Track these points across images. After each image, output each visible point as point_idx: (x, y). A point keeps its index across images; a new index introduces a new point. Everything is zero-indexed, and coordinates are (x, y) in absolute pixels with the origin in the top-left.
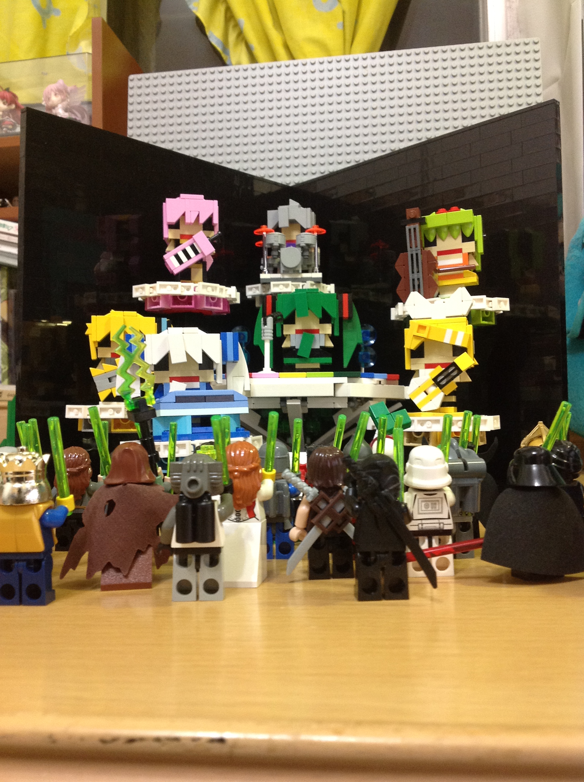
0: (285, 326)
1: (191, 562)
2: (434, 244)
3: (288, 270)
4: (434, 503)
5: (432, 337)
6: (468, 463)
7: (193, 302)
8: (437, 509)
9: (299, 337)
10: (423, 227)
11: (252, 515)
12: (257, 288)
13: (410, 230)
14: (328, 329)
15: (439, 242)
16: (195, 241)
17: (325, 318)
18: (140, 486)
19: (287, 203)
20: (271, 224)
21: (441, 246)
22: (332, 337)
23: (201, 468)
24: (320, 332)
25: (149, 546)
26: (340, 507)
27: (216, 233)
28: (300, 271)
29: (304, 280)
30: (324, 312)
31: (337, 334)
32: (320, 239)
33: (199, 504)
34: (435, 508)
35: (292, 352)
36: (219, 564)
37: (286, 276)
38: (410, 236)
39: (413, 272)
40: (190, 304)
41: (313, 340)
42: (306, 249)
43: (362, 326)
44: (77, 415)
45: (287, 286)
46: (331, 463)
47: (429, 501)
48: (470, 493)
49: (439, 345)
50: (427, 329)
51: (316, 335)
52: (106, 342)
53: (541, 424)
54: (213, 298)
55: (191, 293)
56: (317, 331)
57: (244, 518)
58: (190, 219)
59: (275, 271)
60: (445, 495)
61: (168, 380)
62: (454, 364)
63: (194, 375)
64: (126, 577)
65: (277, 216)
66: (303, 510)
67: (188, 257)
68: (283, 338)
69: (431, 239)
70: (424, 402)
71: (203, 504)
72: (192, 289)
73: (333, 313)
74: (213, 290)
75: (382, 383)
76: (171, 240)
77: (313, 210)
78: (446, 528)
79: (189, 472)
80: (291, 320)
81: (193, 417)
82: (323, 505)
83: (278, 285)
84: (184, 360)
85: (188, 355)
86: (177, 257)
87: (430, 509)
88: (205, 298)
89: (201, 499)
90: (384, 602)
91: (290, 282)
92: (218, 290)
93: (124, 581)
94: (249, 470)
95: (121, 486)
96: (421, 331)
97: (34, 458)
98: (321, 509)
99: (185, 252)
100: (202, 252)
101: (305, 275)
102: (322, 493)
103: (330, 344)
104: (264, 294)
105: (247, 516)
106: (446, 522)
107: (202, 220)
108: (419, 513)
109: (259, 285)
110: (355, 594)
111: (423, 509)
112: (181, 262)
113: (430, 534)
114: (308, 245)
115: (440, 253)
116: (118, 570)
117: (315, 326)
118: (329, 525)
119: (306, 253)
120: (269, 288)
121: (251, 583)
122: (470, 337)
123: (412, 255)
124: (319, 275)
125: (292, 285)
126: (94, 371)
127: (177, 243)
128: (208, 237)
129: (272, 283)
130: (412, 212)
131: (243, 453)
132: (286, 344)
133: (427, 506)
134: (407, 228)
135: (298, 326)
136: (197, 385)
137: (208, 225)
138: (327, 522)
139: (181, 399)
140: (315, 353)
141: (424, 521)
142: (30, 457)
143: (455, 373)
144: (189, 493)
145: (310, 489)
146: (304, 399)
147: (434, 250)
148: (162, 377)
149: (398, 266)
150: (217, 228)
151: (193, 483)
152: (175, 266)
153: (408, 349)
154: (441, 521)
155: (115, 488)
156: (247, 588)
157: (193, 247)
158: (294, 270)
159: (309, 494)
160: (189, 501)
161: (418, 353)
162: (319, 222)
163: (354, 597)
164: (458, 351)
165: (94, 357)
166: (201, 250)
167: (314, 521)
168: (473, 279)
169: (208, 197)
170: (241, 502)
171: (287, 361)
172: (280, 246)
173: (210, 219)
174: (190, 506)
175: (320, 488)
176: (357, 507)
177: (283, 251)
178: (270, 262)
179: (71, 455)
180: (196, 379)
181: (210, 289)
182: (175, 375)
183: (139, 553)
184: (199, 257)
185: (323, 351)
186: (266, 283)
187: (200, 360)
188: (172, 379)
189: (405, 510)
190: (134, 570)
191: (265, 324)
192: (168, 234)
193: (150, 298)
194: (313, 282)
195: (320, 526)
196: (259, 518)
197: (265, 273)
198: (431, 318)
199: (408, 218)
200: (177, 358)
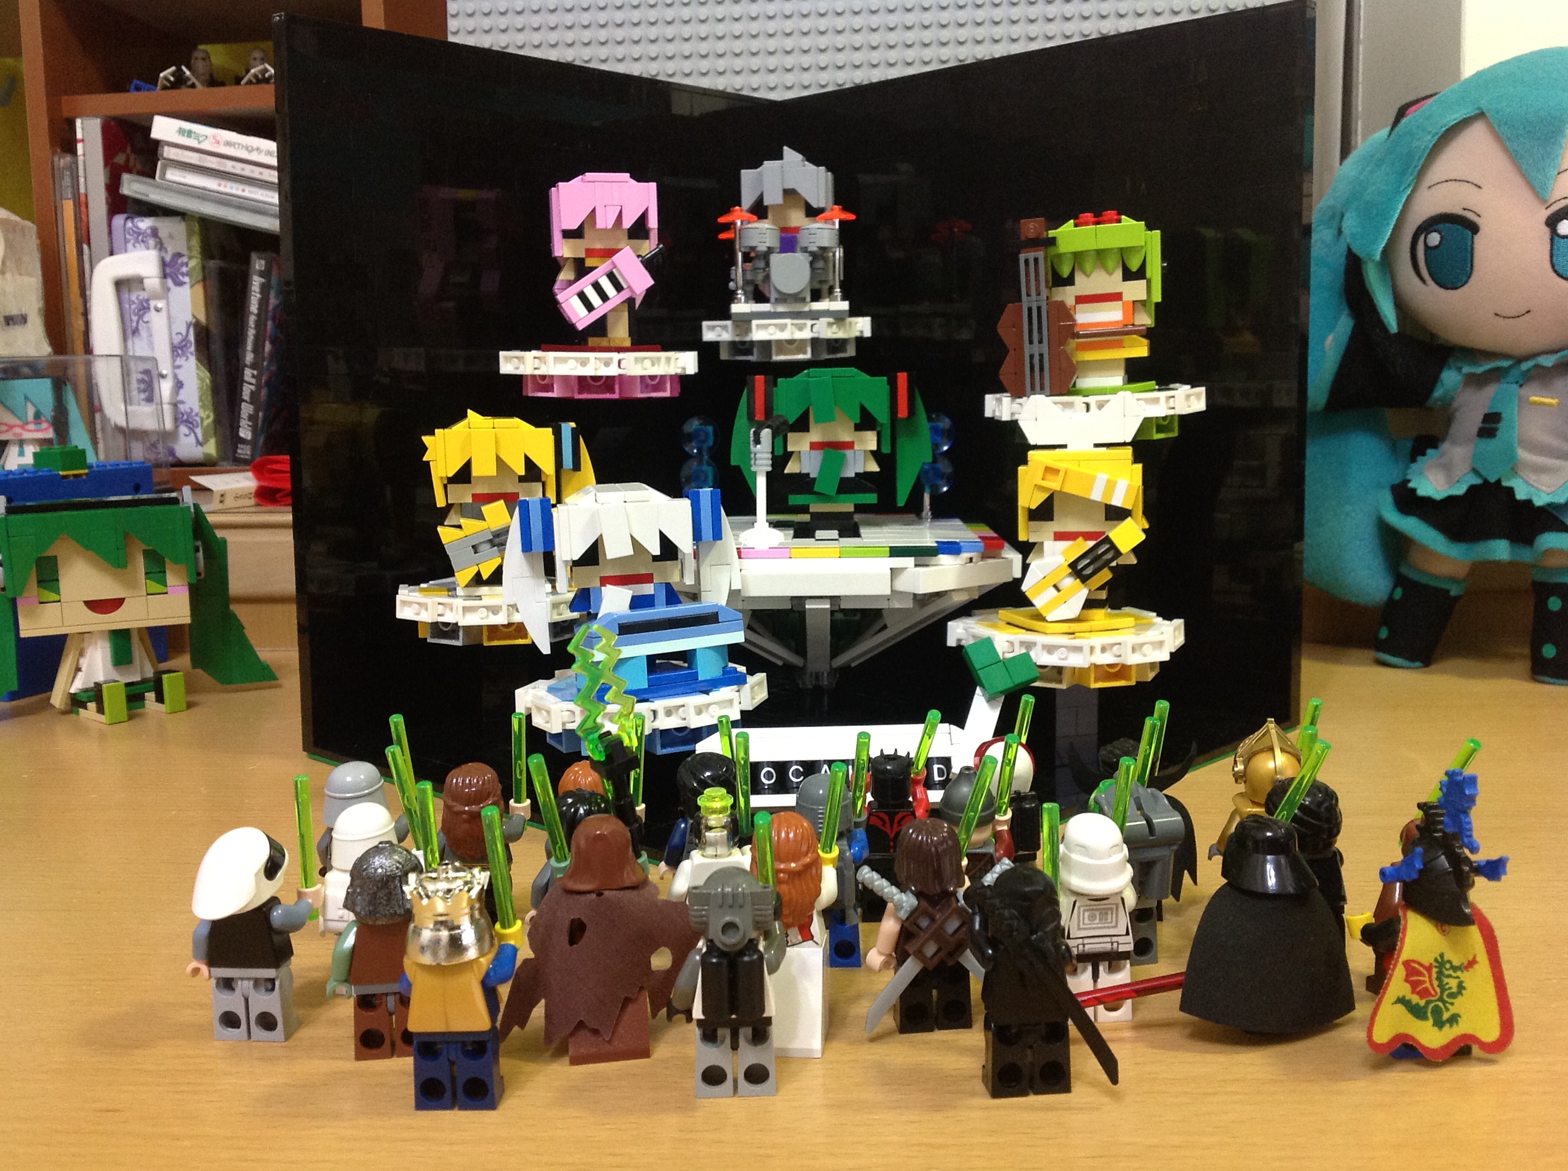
0: (791, 436)
1: (725, 1037)
2: (1070, 281)
3: (783, 298)
4: (1104, 913)
5: (1069, 489)
6: (1155, 821)
7: (617, 387)
8: (1109, 920)
9: (818, 455)
10: (1052, 251)
11: (808, 936)
12: (725, 328)
13: (1027, 261)
14: (870, 441)
15: (1079, 278)
16: (615, 267)
17: (866, 422)
18: (622, 893)
19: (779, 156)
20: (748, 199)
21: (1084, 285)
22: (876, 455)
23: (740, 901)
24: (856, 447)
25: (642, 988)
26: (953, 925)
27: (650, 246)
28: (808, 299)
29: (815, 315)
30: (863, 410)
31: (886, 449)
32: (846, 233)
33: (739, 959)
34: (1107, 919)
35: (803, 483)
36: (768, 1042)
37: (781, 309)
38: (1028, 281)
39: (1031, 342)
40: (612, 391)
41: (842, 462)
42: (819, 257)
43: (930, 419)
45: (782, 328)
46: (936, 849)
47: (1097, 910)
49: (1082, 505)
50: (1062, 474)
51: (849, 453)
52: (464, 475)
53: (1271, 725)
54: (652, 377)
55: (612, 371)
56: (850, 445)
57: (794, 941)
58: (605, 220)
59: (759, 297)
60: (1123, 899)
61: (597, 583)
62: (1108, 540)
63: (643, 571)
64: (610, 1042)
65: (760, 180)
66: (889, 926)
67: (604, 297)
68: (787, 456)
69: (1065, 272)
70: (1053, 604)
71: (746, 959)
72: (616, 363)
73: (882, 416)
74: (653, 365)
75: (974, 560)
76: (568, 258)
77: (829, 169)
78: (1122, 949)
79: (721, 907)
80: (802, 425)
82: (924, 923)
83: (766, 327)
84: (629, 551)
85: (635, 543)
86: (582, 296)
87: (1097, 921)
88: (639, 380)
89: (741, 953)
91: (788, 321)
92: (663, 361)
93: (608, 1048)
94: (800, 868)
95: (594, 896)
96: (1049, 476)
97: (466, 883)
98: (920, 929)
99: (597, 286)
100: (629, 287)
101: (817, 306)
102: (925, 904)
103: (874, 467)
104: (737, 339)
105: (800, 938)
106: (1121, 940)
107: (628, 223)
108: (1079, 929)
109: (729, 323)
111: (1086, 921)
112: (589, 307)
113: (1094, 959)
114: (823, 249)
115: (1081, 300)
116: (596, 1032)
117: (846, 437)
118: (935, 955)
119: (820, 264)
120: (748, 330)
121: (811, 1050)
122: (1138, 491)
123: (1030, 310)
124: (845, 305)
125: (792, 324)
126: (446, 534)
127: (581, 269)
128: (639, 256)
129: (755, 323)
130: (1031, 227)
132: (791, 468)
133: (1092, 918)
134: (1022, 257)
135: (815, 435)
136: (648, 589)
137: (639, 230)
138: (930, 949)
140: (847, 486)
141: (1086, 941)
143: (1109, 556)
144: (723, 944)
145: (903, 897)
147: (1067, 295)
148: (590, 577)
149: (1004, 329)
150: (654, 235)
151: (730, 926)
152: (578, 315)
153: (1023, 508)
154: (1115, 939)
155: (582, 898)
156: (806, 1059)
157: (611, 277)
158: (797, 298)
160: (722, 954)
161: (1044, 512)
162: (842, 196)
164: (1116, 514)
165: (441, 502)
166: (626, 282)
167: (911, 948)
168: (1141, 350)
169: (638, 176)
170: (790, 920)
171: (795, 500)
172: (770, 250)
173: (643, 218)
174: (725, 962)
175: (918, 895)
176: (990, 952)
177: (776, 259)
178: (749, 277)
180: (647, 578)
181: (647, 363)
182: (610, 573)
183: (627, 1001)
184: (625, 295)
185: (863, 481)
186: (744, 322)
187: (656, 550)
188: (605, 581)
190: (621, 1030)
191: (757, 441)
192: (563, 249)
193: (534, 377)
194: (831, 320)
195: (919, 954)
196: (819, 942)
197: (739, 301)
198: (1064, 446)
199: (1023, 238)
200: (616, 549)
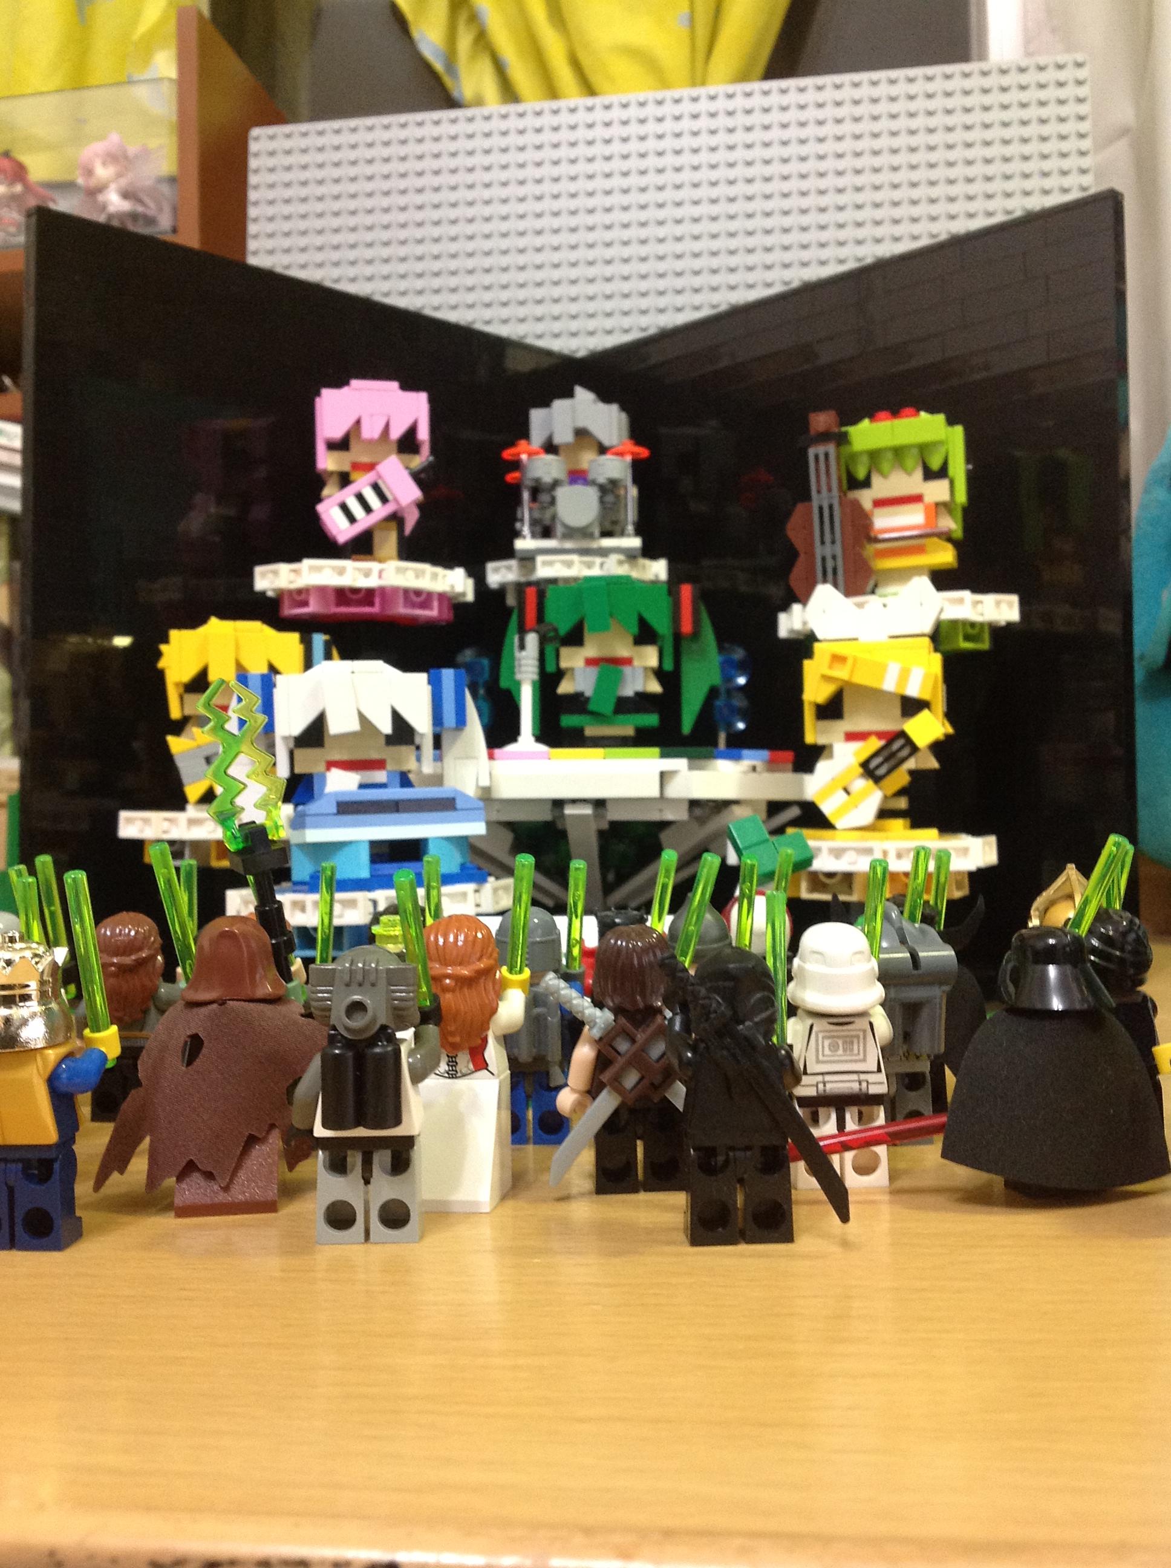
0: (565, 651)
1: (353, 1166)
2: (866, 483)
3: (571, 533)
4: (849, 1042)
5: (860, 679)
6: (921, 954)
7: (377, 601)
8: (856, 1051)
9: (593, 672)
10: (845, 450)
11: (481, 1064)
12: (509, 568)
13: (817, 457)
14: (650, 657)
15: (876, 480)
16: (380, 477)
17: (645, 635)
18: (251, 1005)
19: (570, 394)
20: (537, 437)
21: (881, 487)
22: (659, 673)
23: (372, 978)
24: (636, 663)
25: (272, 1126)
26: (658, 1049)
27: (423, 458)
28: (597, 532)
29: (604, 552)
30: (643, 624)
31: (668, 666)
32: (639, 470)
33: (369, 1052)
34: (852, 1050)
35: (577, 702)
36: (410, 1170)
37: (568, 545)
38: (817, 470)
39: (823, 543)
40: (371, 604)
41: (620, 680)
42: (609, 490)
43: (721, 649)
44: (142, 831)
45: (569, 564)
46: (640, 959)
47: (838, 1037)
48: (925, 1014)
49: (873, 696)
50: (850, 662)
51: (627, 670)
52: (199, 683)
53: (1071, 870)
54: (418, 593)
55: (372, 582)
56: (628, 661)
57: (464, 1071)
58: (371, 430)
59: (546, 532)
60: (871, 1025)
61: (322, 767)
62: (902, 734)
63: (374, 755)
64: (226, 1189)
65: (549, 421)
66: (584, 1053)
67: (368, 509)
68: (560, 675)
69: (861, 473)
70: (843, 810)
71: (377, 1050)
72: (375, 574)
73: (662, 624)
74: (417, 577)
75: (758, 769)
76: (332, 473)
77: (623, 408)
78: (874, 1090)
79: (348, 985)
80: (575, 638)
81: (374, 844)
82: (623, 1046)
83: (550, 563)
84: (355, 726)
85: (362, 718)
86: (344, 508)
87: (840, 1052)
88: (401, 594)
89: (372, 1041)
90: (743, 1248)
91: (575, 558)
92: (428, 576)
93: (222, 1198)
94: (472, 974)
95: (215, 1006)
96: (836, 665)
97: (36, 955)
98: (619, 1053)
99: (360, 498)
100: (396, 500)
101: (607, 542)
102: (623, 1021)
103: (655, 687)
104: (523, 579)
105: (471, 1066)
106: (871, 1078)
107: (396, 433)
108: (818, 1061)
109: (513, 563)
110: (686, 1229)
111: (827, 1051)
112: (352, 519)
113: (840, 1102)
114: (614, 483)
115: (879, 503)
116: (209, 1176)
117: (623, 650)
118: (635, 1087)
119: (609, 498)
120: (533, 569)
121: (476, 1203)
122: (936, 682)
123: (821, 508)
124: (635, 542)
125: (581, 562)
126: (176, 744)
127: (344, 480)
128: (407, 468)
129: (540, 559)
130: (822, 420)
131: (461, 938)
132: (565, 688)
133: (834, 1047)
134: (811, 452)
135: (590, 650)
136: (380, 776)
137: (408, 444)
138: (631, 1079)
139: (348, 808)
140: (625, 706)
141: (828, 1078)
142: (28, 954)
143: (905, 752)
144: (348, 1029)
145: (597, 1012)
146: (600, 804)
147: (865, 498)
148: (310, 761)
149: (793, 530)
150: (426, 450)
151: (357, 1007)
152: (339, 528)
153: (810, 703)
154: (863, 1077)
155: (204, 1011)
156: (470, 1214)
157: (376, 488)
158: (583, 533)
159: (595, 1023)
160: (349, 1044)
161: (831, 710)
162: (637, 433)
163: (682, 1237)
164: (911, 706)
165: (175, 713)
166: (392, 494)
167: (605, 1077)
168: (945, 556)
169: (408, 385)
170: (457, 1039)
171: (568, 721)
172: (556, 484)
173: (412, 431)
174: (350, 1054)
175: (617, 1011)
176: (689, 1055)
177: (561, 493)
178: (537, 515)
179: (120, 931)
180: (379, 764)
181: (410, 574)
182: (337, 756)
183: (252, 1141)
184: (390, 508)
185: (642, 702)
186: (528, 559)
187: (386, 727)
188: (331, 765)
189: (787, 1062)
190: (242, 1175)
191: (522, 647)
192: (327, 462)
193: (290, 592)
194: (622, 557)
195: (618, 1088)
196: (495, 1072)
197: (524, 537)
198: (856, 639)
199: (812, 432)
200: (340, 724)
